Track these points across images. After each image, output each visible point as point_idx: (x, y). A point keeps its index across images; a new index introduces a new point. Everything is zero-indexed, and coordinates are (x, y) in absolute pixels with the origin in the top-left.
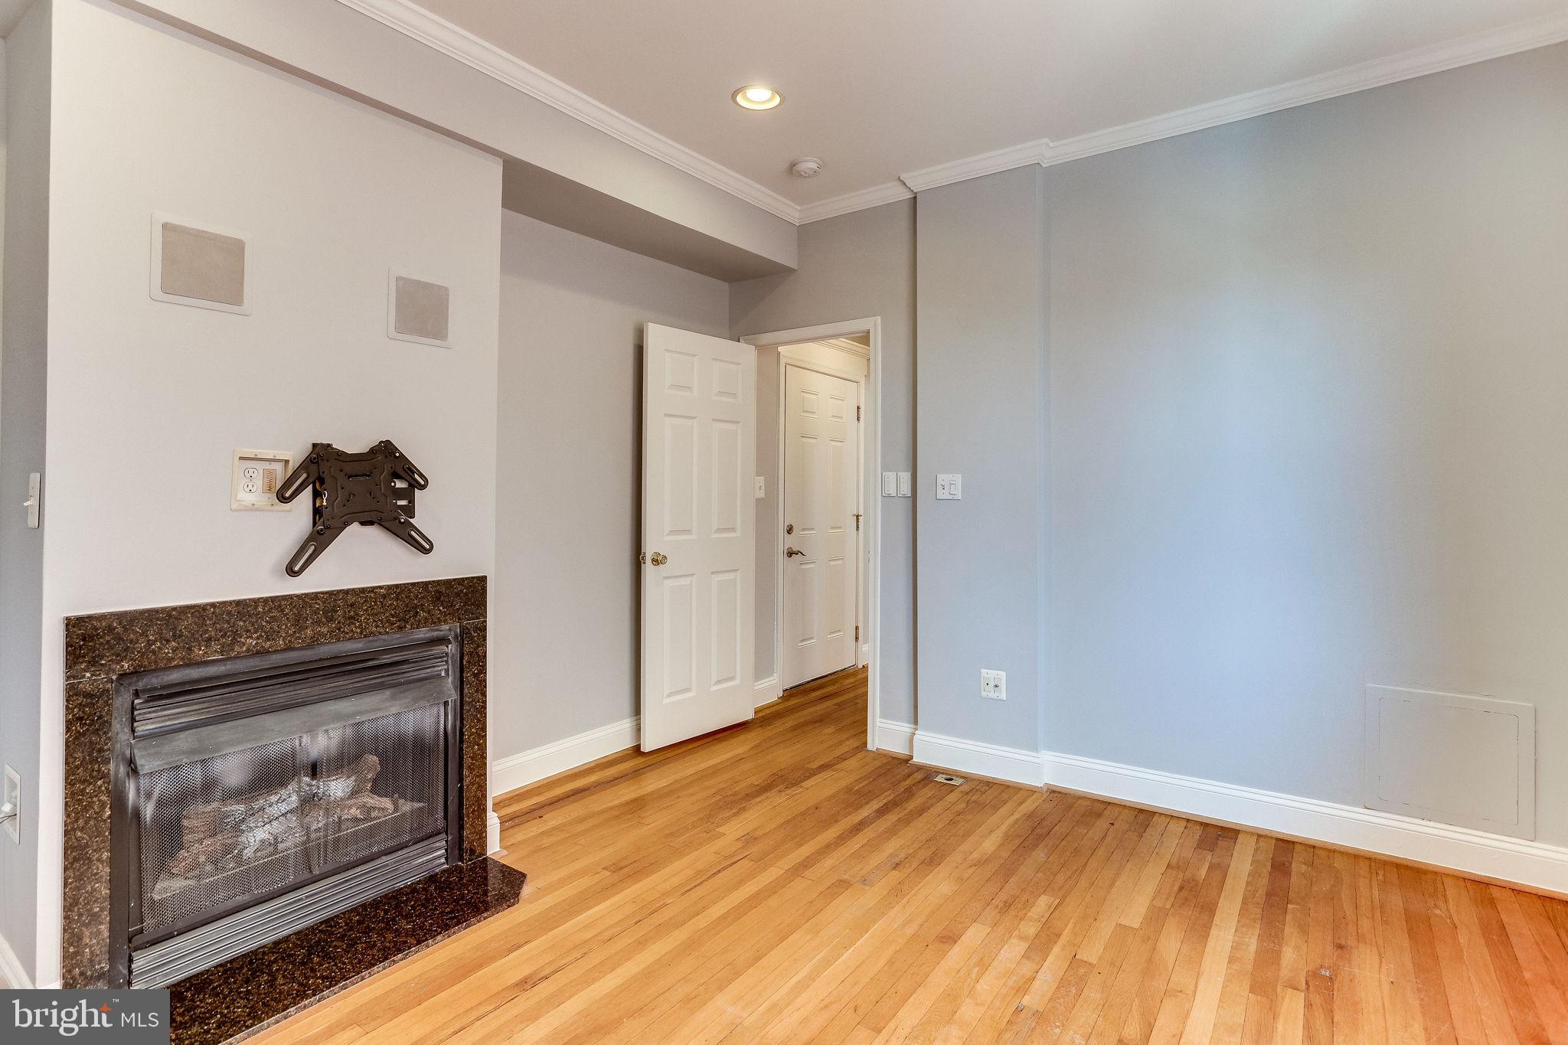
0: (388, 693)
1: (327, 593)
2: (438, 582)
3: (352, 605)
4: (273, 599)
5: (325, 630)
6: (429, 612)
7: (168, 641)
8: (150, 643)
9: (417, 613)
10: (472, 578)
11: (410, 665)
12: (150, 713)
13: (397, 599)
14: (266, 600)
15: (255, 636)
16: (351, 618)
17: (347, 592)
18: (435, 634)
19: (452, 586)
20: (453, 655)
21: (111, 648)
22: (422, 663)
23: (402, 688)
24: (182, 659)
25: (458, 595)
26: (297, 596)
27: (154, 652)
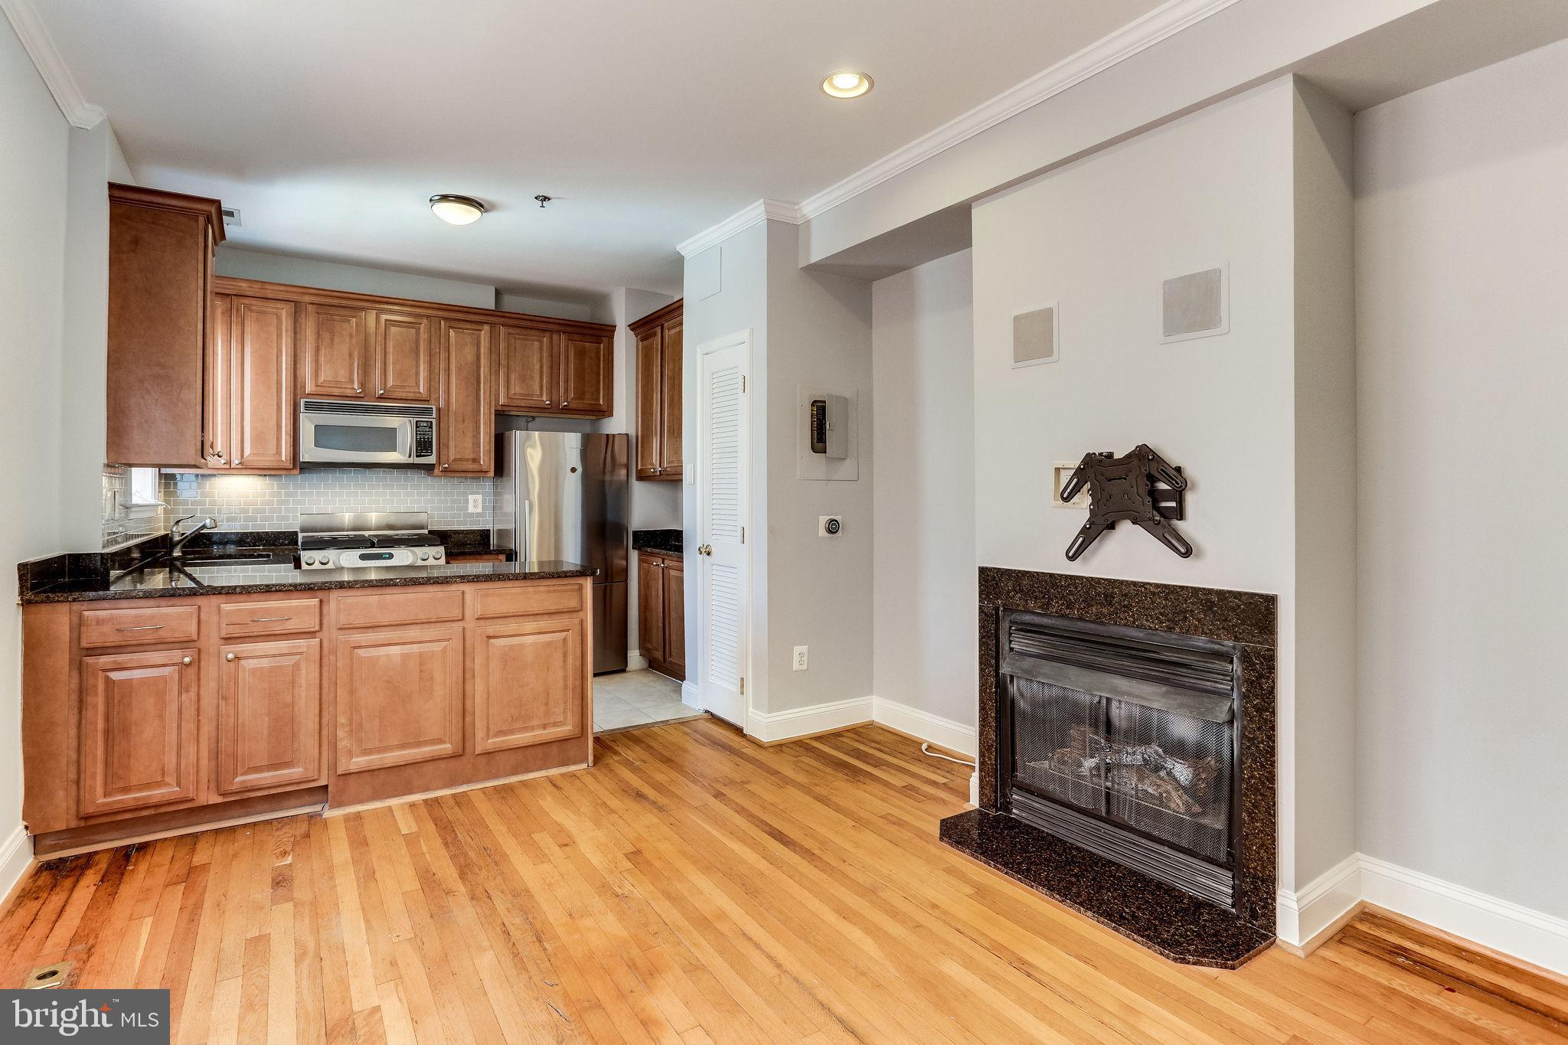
0: (1164, 689)
1: (1106, 580)
2: (1210, 591)
3: (1126, 595)
4: (1071, 577)
5: (1105, 611)
6: (1199, 620)
7: (1017, 593)
8: (1009, 592)
9: (1186, 617)
10: (1253, 594)
11: (1190, 671)
12: (1017, 637)
13: (1166, 599)
14: (1067, 577)
15: (1060, 602)
16: (1125, 606)
17: (1122, 582)
18: (1216, 647)
19: (1226, 599)
20: (1238, 678)
21: (994, 589)
22: (1202, 673)
23: (1179, 690)
24: (1024, 607)
25: (1233, 609)
26: (1086, 578)
27: (1010, 597)
